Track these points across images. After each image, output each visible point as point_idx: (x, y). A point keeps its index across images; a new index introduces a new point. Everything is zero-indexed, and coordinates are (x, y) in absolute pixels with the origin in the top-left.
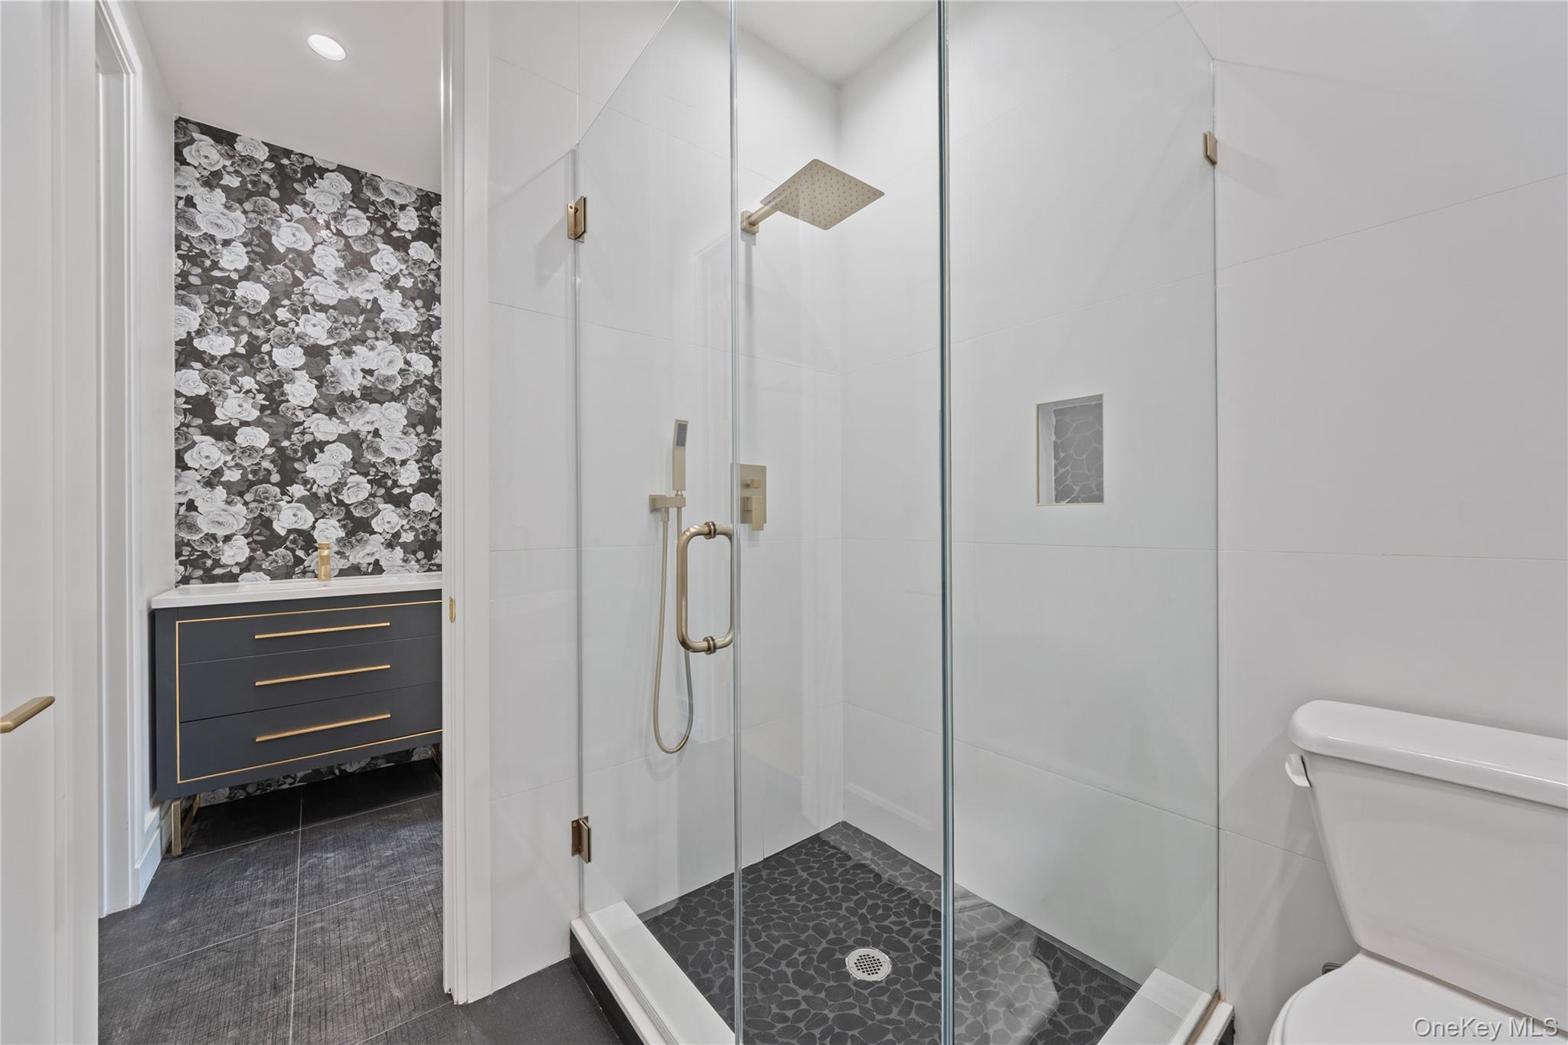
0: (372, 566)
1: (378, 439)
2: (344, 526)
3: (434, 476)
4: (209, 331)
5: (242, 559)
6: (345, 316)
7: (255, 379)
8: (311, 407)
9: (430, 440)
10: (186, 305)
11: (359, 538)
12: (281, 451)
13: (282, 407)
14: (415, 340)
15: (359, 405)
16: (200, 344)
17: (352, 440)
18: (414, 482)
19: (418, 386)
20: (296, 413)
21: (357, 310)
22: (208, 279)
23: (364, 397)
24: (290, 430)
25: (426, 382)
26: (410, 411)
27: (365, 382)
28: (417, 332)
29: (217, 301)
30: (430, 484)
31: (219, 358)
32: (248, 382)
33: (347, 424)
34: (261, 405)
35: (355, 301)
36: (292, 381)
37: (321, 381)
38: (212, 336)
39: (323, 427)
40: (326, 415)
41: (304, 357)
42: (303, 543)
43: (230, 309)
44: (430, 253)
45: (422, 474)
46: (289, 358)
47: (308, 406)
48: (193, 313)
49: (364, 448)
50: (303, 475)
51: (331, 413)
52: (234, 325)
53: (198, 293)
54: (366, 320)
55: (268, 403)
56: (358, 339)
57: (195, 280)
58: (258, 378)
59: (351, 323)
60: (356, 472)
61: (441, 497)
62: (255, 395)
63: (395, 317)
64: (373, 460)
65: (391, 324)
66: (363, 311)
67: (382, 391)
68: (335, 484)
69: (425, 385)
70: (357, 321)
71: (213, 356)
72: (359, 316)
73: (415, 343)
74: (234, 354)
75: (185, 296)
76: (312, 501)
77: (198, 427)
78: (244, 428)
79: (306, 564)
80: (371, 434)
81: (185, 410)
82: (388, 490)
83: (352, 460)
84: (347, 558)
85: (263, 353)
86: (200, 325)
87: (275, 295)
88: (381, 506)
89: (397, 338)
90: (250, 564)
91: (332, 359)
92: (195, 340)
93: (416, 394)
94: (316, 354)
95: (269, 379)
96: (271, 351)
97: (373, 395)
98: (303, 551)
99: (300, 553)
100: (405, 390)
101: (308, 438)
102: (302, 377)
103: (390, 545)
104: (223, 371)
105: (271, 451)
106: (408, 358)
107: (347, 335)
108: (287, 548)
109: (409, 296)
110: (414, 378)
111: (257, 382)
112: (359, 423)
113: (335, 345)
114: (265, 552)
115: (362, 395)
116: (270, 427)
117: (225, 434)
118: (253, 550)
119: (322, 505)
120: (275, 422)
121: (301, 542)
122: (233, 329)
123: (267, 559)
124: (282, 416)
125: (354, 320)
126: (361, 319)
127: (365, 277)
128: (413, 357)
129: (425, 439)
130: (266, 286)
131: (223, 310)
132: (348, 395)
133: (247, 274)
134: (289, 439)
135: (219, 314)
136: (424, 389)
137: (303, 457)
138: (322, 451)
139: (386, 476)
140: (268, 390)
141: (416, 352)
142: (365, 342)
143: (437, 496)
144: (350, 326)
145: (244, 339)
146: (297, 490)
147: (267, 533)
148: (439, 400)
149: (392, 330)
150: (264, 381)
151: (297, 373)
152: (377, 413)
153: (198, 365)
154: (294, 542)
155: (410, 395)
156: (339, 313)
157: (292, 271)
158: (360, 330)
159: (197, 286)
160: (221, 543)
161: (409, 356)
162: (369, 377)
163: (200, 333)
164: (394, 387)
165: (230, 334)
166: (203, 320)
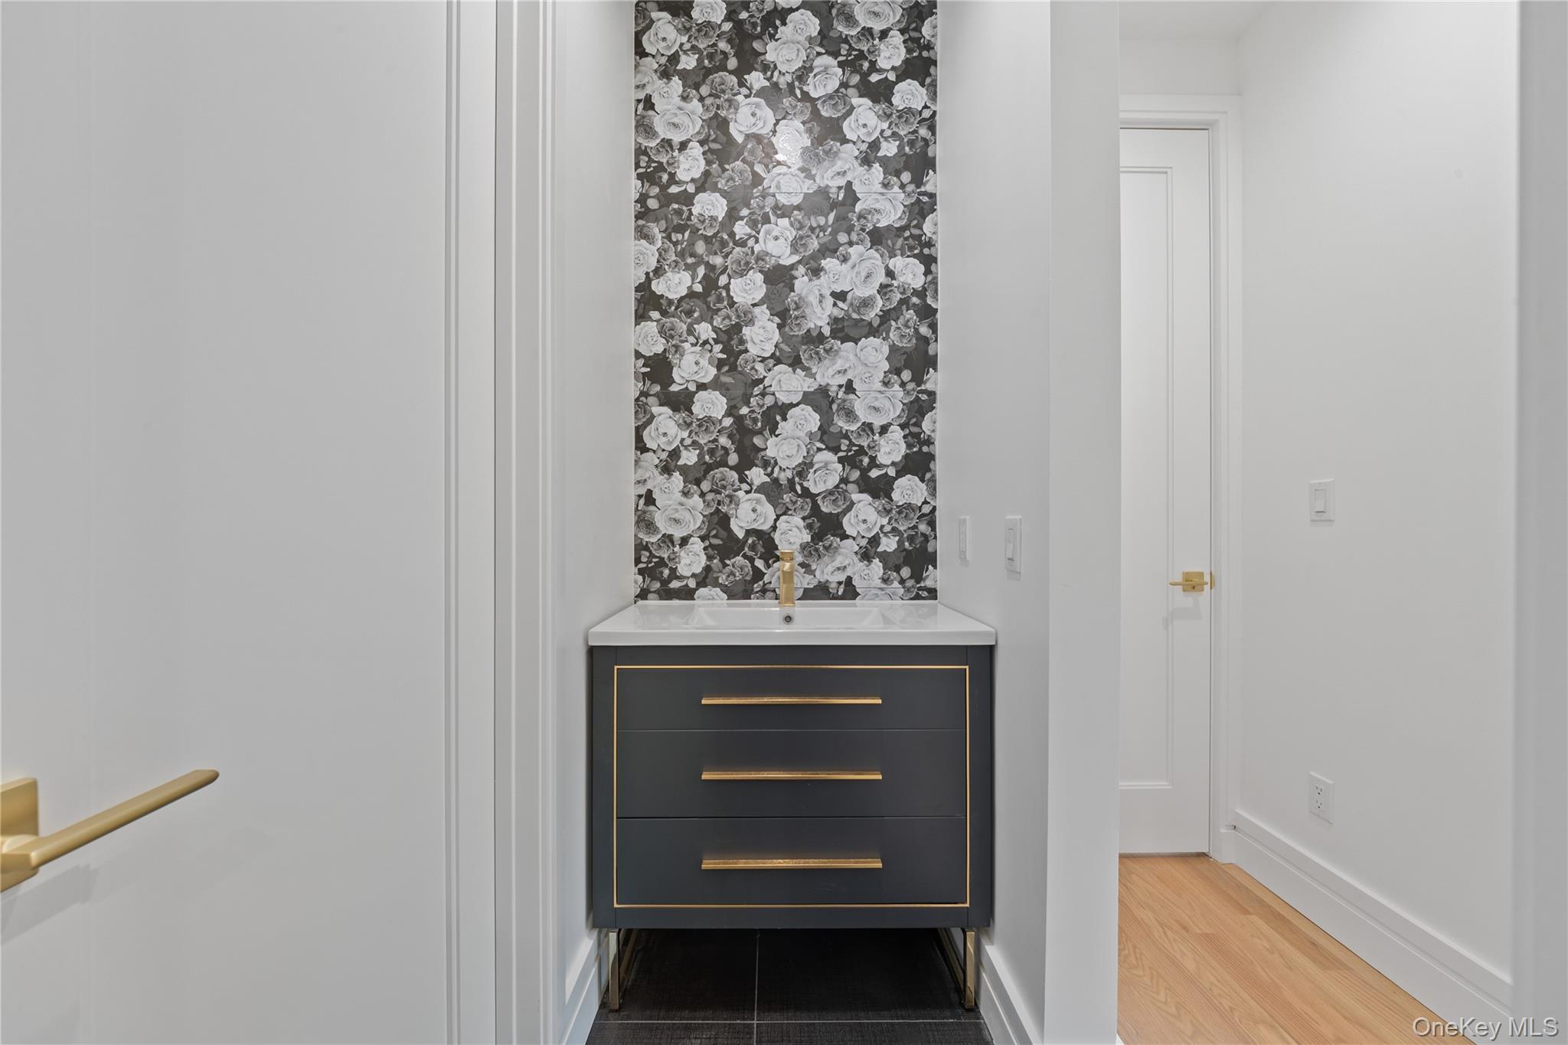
0: (843, 586)
1: (852, 396)
2: (809, 527)
3: (925, 449)
4: (666, 267)
5: (698, 570)
6: (812, 218)
7: (712, 324)
8: (773, 356)
9: (919, 392)
10: (644, 238)
11: (827, 543)
12: (739, 420)
13: (741, 361)
14: (900, 237)
15: (828, 346)
16: (658, 287)
17: (819, 400)
18: (898, 458)
19: (904, 307)
20: (756, 367)
21: (826, 205)
22: (666, 199)
23: (834, 334)
24: (749, 392)
25: (915, 300)
26: (893, 349)
27: (837, 312)
28: (904, 223)
29: (674, 226)
30: (919, 463)
31: (676, 301)
32: (705, 330)
33: (813, 376)
34: (719, 359)
35: (823, 192)
36: (751, 322)
37: (782, 317)
38: (669, 274)
39: (787, 384)
40: (790, 365)
41: (764, 285)
42: (763, 550)
43: (687, 234)
44: (921, 94)
45: (909, 446)
46: (748, 289)
47: (768, 355)
48: (651, 246)
49: (834, 411)
50: (763, 453)
51: (796, 363)
52: (691, 256)
53: (657, 220)
54: (837, 219)
55: (725, 356)
56: (828, 249)
57: (653, 204)
58: (715, 324)
59: (819, 226)
60: (824, 447)
61: (934, 481)
62: (712, 346)
63: (873, 207)
64: (846, 427)
65: (869, 217)
66: (834, 205)
67: (857, 322)
68: (800, 464)
69: (914, 304)
70: (827, 221)
71: (670, 300)
72: (828, 214)
73: (900, 241)
74: (691, 294)
75: (644, 226)
76: (772, 491)
77: (656, 395)
78: (701, 392)
79: (766, 579)
80: (843, 389)
81: (644, 374)
82: (864, 472)
83: (819, 429)
84: (812, 573)
85: (720, 288)
86: (658, 261)
87: (734, 204)
88: (855, 497)
89: (877, 237)
90: (706, 577)
91: (797, 284)
92: (653, 282)
93: (901, 321)
94: (779, 278)
95: (727, 322)
96: (729, 283)
97: (846, 330)
98: (762, 561)
99: (759, 564)
100: (886, 316)
101: (769, 401)
102: (762, 313)
103: (866, 556)
104: (680, 318)
105: (728, 422)
106: (891, 266)
107: (814, 244)
108: (745, 556)
109: (892, 168)
110: (899, 296)
111: (715, 329)
112: (828, 374)
113: (799, 262)
114: (722, 561)
115: (832, 331)
116: (728, 389)
117: (681, 402)
118: (710, 558)
119: (785, 496)
120: (733, 381)
121: (761, 549)
122: (690, 260)
123: (724, 571)
124: (741, 373)
125: (822, 221)
126: (832, 217)
127: (836, 153)
128: (898, 263)
129: (913, 390)
130: (724, 194)
131: (680, 237)
132: (814, 334)
133: (704, 183)
134: (748, 403)
135: (675, 244)
136: (912, 311)
137: (763, 428)
138: (785, 419)
139: (861, 451)
140: (724, 337)
141: (902, 255)
142: (835, 251)
143: (929, 480)
144: (817, 230)
145: (701, 271)
146: (757, 475)
147: (723, 534)
148: (933, 327)
149: (870, 227)
150: (721, 327)
151: (757, 310)
152: (851, 356)
153: (655, 315)
154: (753, 547)
155: (893, 323)
156: (805, 215)
157: (751, 165)
158: (830, 234)
159: (655, 210)
160: (678, 546)
161: (892, 263)
162: (840, 304)
163: (658, 272)
164: (872, 315)
165: (688, 267)
166: (660, 255)
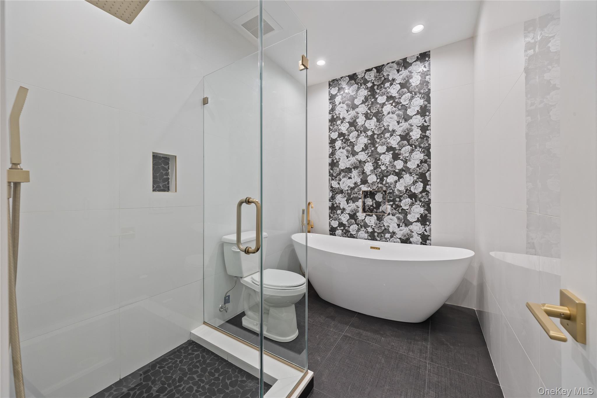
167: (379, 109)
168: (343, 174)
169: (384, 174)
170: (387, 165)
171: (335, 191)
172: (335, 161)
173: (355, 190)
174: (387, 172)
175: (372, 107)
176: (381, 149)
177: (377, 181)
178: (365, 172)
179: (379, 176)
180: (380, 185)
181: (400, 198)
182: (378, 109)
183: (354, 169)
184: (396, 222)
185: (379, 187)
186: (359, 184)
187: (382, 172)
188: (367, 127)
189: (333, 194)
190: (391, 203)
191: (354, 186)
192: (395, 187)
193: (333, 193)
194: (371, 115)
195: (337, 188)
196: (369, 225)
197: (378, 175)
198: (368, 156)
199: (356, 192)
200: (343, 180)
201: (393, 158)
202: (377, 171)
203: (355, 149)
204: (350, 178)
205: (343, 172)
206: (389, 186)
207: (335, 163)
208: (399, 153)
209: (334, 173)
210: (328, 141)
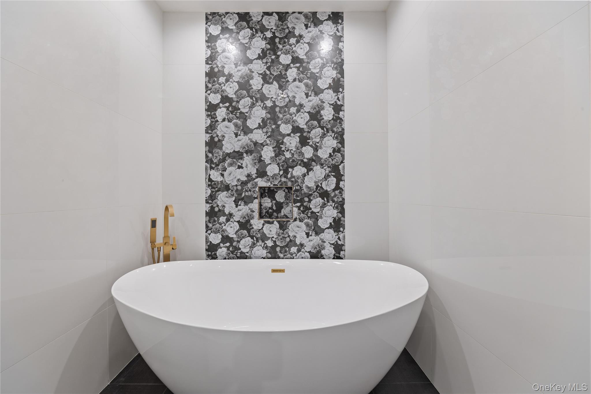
167: (282, 72)
168: (228, 161)
169: (289, 164)
170: (292, 152)
171: (217, 187)
172: (216, 139)
173: (249, 186)
174: (293, 161)
175: (272, 67)
176: (285, 129)
177: (279, 174)
178: (262, 159)
179: (283, 166)
180: (283, 179)
181: (310, 197)
182: (280, 71)
183: (247, 154)
184: (304, 230)
185: (282, 182)
186: (254, 176)
187: (286, 161)
188: (265, 95)
189: (212, 192)
190: (298, 204)
191: (246, 179)
192: (303, 182)
193: (213, 190)
194: (270, 78)
195: (219, 183)
196: (269, 237)
197: (281, 165)
198: (268, 137)
199: (249, 188)
200: (229, 169)
201: (300, 142)
202: (280, 160)
203: (247, 124)
204: (240, 167)
205: (229, 157)
206: (296, 181)
207: (216, 142)
208: (308, 136)
209: (215, 157)
210: (203, 106)
